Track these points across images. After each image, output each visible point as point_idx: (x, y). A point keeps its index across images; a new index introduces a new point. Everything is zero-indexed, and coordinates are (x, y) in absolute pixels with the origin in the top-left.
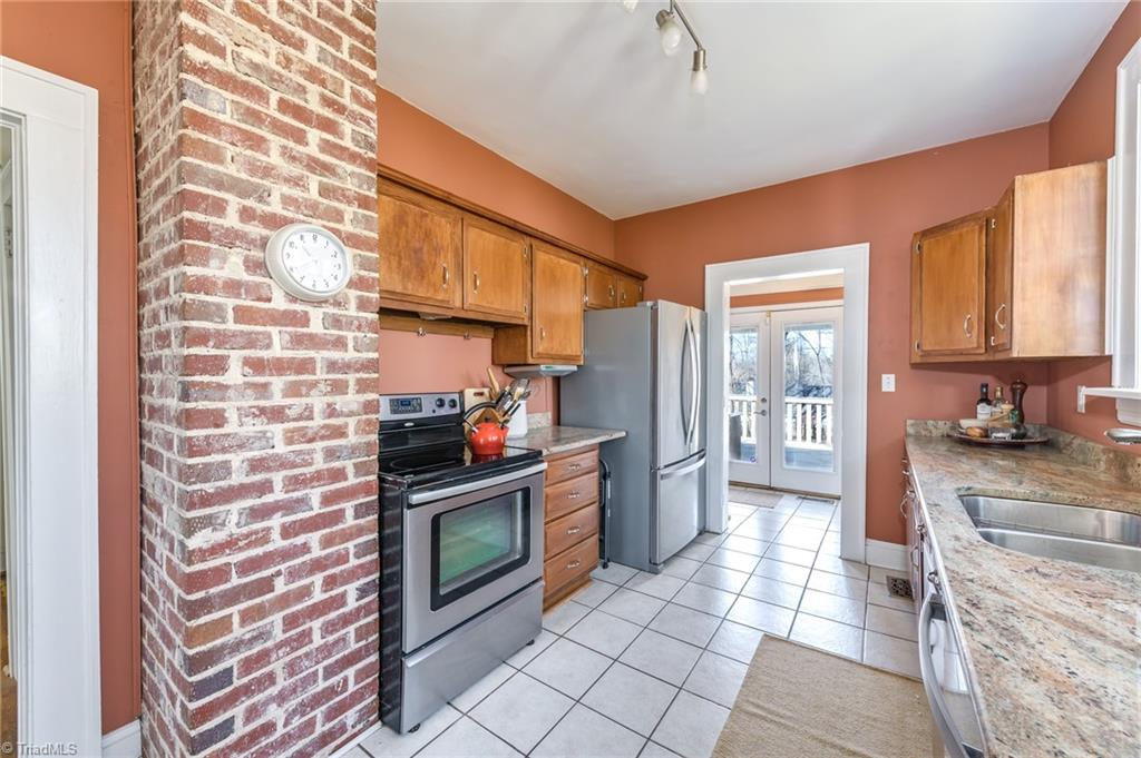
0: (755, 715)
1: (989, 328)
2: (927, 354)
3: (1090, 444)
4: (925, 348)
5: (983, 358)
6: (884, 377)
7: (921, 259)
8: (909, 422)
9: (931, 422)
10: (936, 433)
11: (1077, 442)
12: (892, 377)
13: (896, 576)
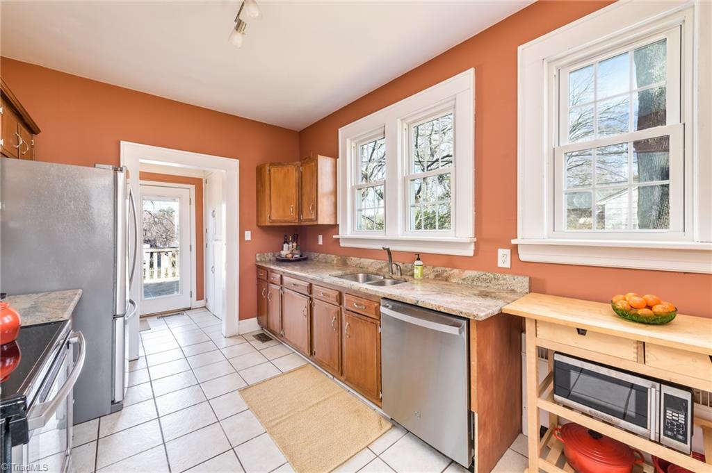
0: (277, 424)
1: (300, 211)
2: (273, 221)
3: (328, 255)
4: (273, 218)
5: (296, 224)
6: (246, 232)
7: (270, 177)
8: (258, 255)
9: (266, 254)
10: (268, 259)
11: (321, 256)
12: (249, 232)
13: (258, 333)
